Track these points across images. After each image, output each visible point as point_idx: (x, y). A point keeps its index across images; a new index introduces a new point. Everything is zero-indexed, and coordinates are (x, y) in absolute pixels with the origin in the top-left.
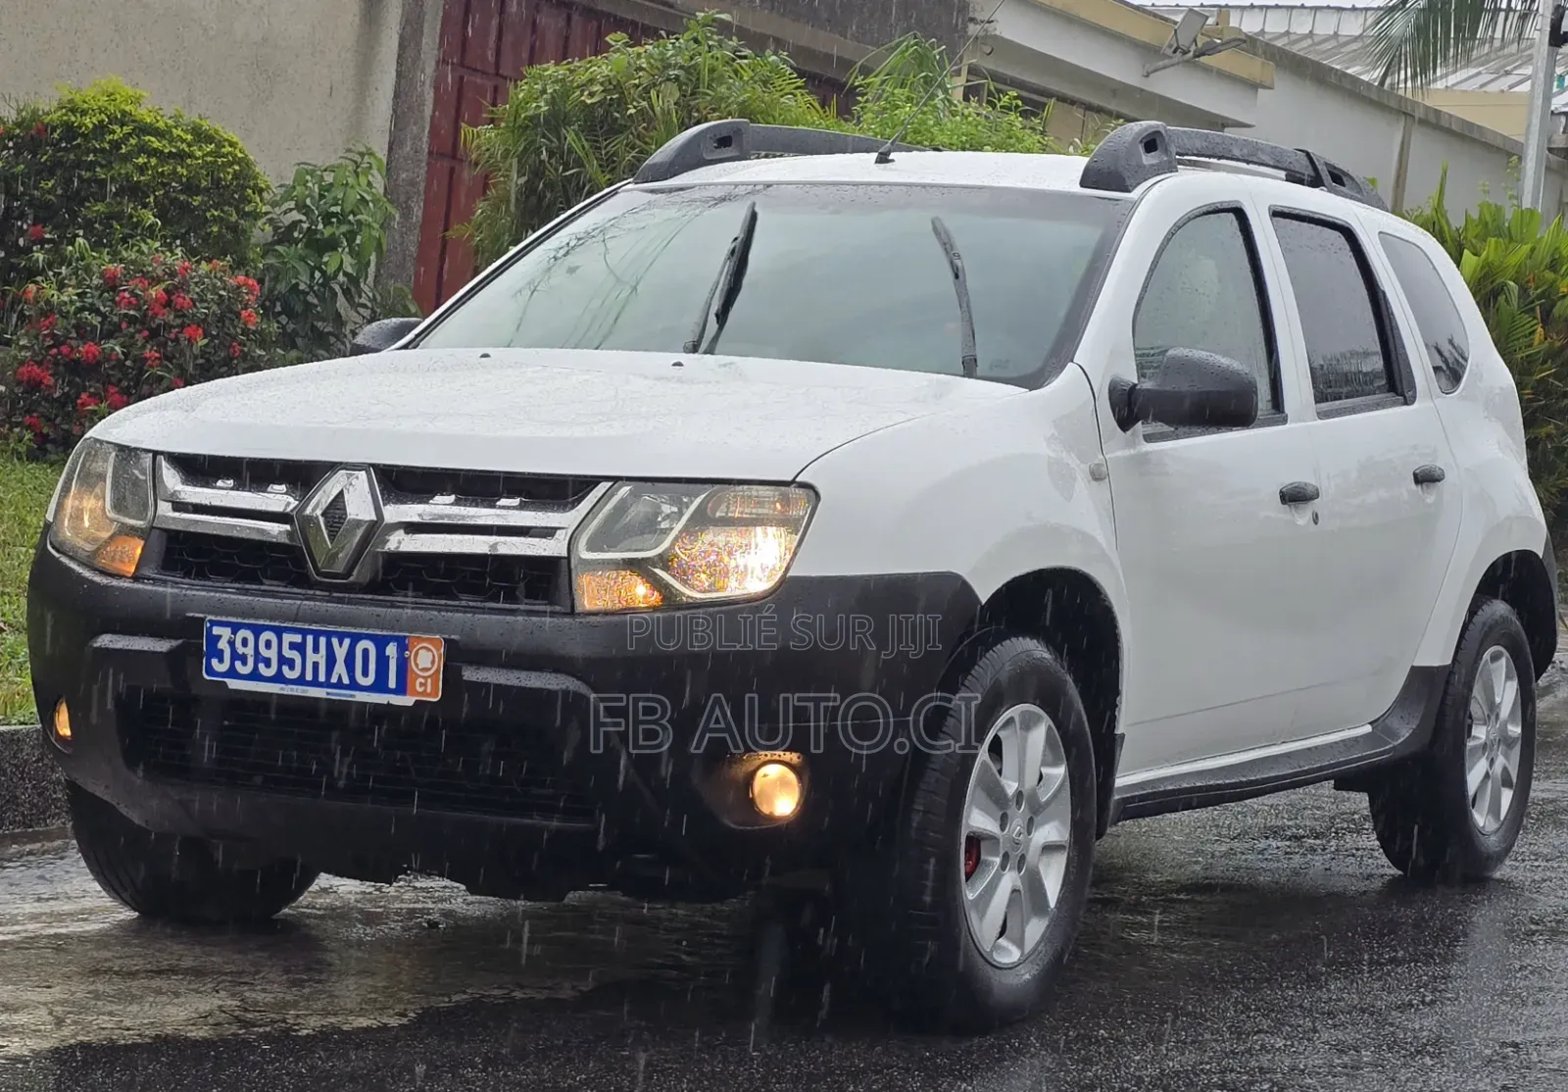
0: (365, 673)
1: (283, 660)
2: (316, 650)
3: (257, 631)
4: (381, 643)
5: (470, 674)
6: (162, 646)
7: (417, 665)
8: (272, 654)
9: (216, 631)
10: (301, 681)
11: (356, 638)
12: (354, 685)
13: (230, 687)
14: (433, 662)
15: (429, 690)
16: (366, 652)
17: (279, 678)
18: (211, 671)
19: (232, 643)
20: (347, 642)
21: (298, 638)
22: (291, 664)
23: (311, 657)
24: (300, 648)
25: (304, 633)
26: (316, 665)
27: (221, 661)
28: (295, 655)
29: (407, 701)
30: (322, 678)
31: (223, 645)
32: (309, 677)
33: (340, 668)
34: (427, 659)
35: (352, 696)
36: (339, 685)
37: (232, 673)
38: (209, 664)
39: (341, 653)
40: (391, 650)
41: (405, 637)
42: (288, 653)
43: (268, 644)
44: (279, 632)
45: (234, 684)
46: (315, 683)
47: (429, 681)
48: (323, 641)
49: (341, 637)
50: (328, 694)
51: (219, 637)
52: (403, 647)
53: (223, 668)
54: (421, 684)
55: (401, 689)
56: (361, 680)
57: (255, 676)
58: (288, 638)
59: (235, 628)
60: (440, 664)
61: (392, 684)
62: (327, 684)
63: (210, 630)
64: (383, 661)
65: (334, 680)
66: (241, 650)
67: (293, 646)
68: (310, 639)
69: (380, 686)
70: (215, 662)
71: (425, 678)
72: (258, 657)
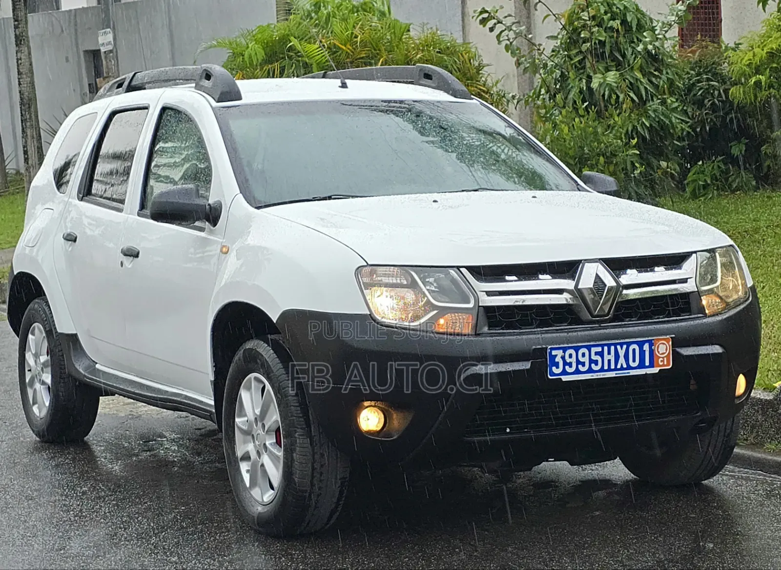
0: (634, 361)
1: (591, 361)
2: (609, 353)
3: (577, 349)
4: (641, 344)
5: (685, 352)
6: (527, 365)
7: (659, 352)
8: (586, 360)
9: (554, 353)
10: (602, 370)
11: (628, 344)
12: (629, 368)
13: (564, 380)
14: (666, 350)
15: (665, 363)
16: (634, 350)
17: (590, 371)
18: (553, 374)
19: (563, 358)
20: (625, 347)
21: (599, 349)
22: (596, 362)
23: (607, 357)
24: (601, 354)
25: (602, 346)
26: (609, 361)
27: (558, 367)
28: (599, 358)
29: (655, 370)
30: (613, 367)
31: (558, 359)
32: (606, 367)
33: (622, 360)
34: (663, 349)
35: (628, 373)
36: (622, 369)
37: (564, 373)
38: (551, 369)
39: (622, 353)
40: (646, 347)
41: (652, 340)
42: (594, 357)
43: (583, 355)
44: (589, 348)
45: (565, 378)
46: (609, 370)
47: (665, 359)
48: (613, 348)
49: (621, 345)
50: (616, 374)
51: (556, 356)
52: (651, 344)
53: (560, 370)
54: (661, 361)
55: (652, 365)
56: (632, 364)
57: (578, 372)
58: (594, 350)
59: (565, 350)
60: (670, 350)
61: (647, 364)
62: (616, 369)
63: (550, 353)
64: (642, 353)
65: (619, 367)
66: (568, 360)
67: (596, 353)
68: (606, 348)
69: (642, 365)
70: (554, 368)
71: (663, 358)
72: (578, 362)
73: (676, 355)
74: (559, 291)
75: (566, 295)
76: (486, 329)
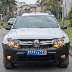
1: (34, 53)
3: (32, 51)
5: (49, 52)
6: (24, 53)
8: (33, 53)
22: (35, 53)
23: (36, 53)
24: (35, 52)
31: (29, 52)
33: (39, 53)
34: (45, 52)
35: (40, 55)
37: (30, 54)
38: (28, 54)
39: (39, 52)
40: (43, 52)
44: (33, 51)
48: (37, 51)
50: (38, 55)
54: (45, 54)
55: (43, 54)
57: (32, 54)
59: (30, 51)
64: (42, 52)
69: (42, 54)
72: (32, 53)
73: (47, 53)
74: (31, 43)
75: (32, 44)
76: (20, 48)
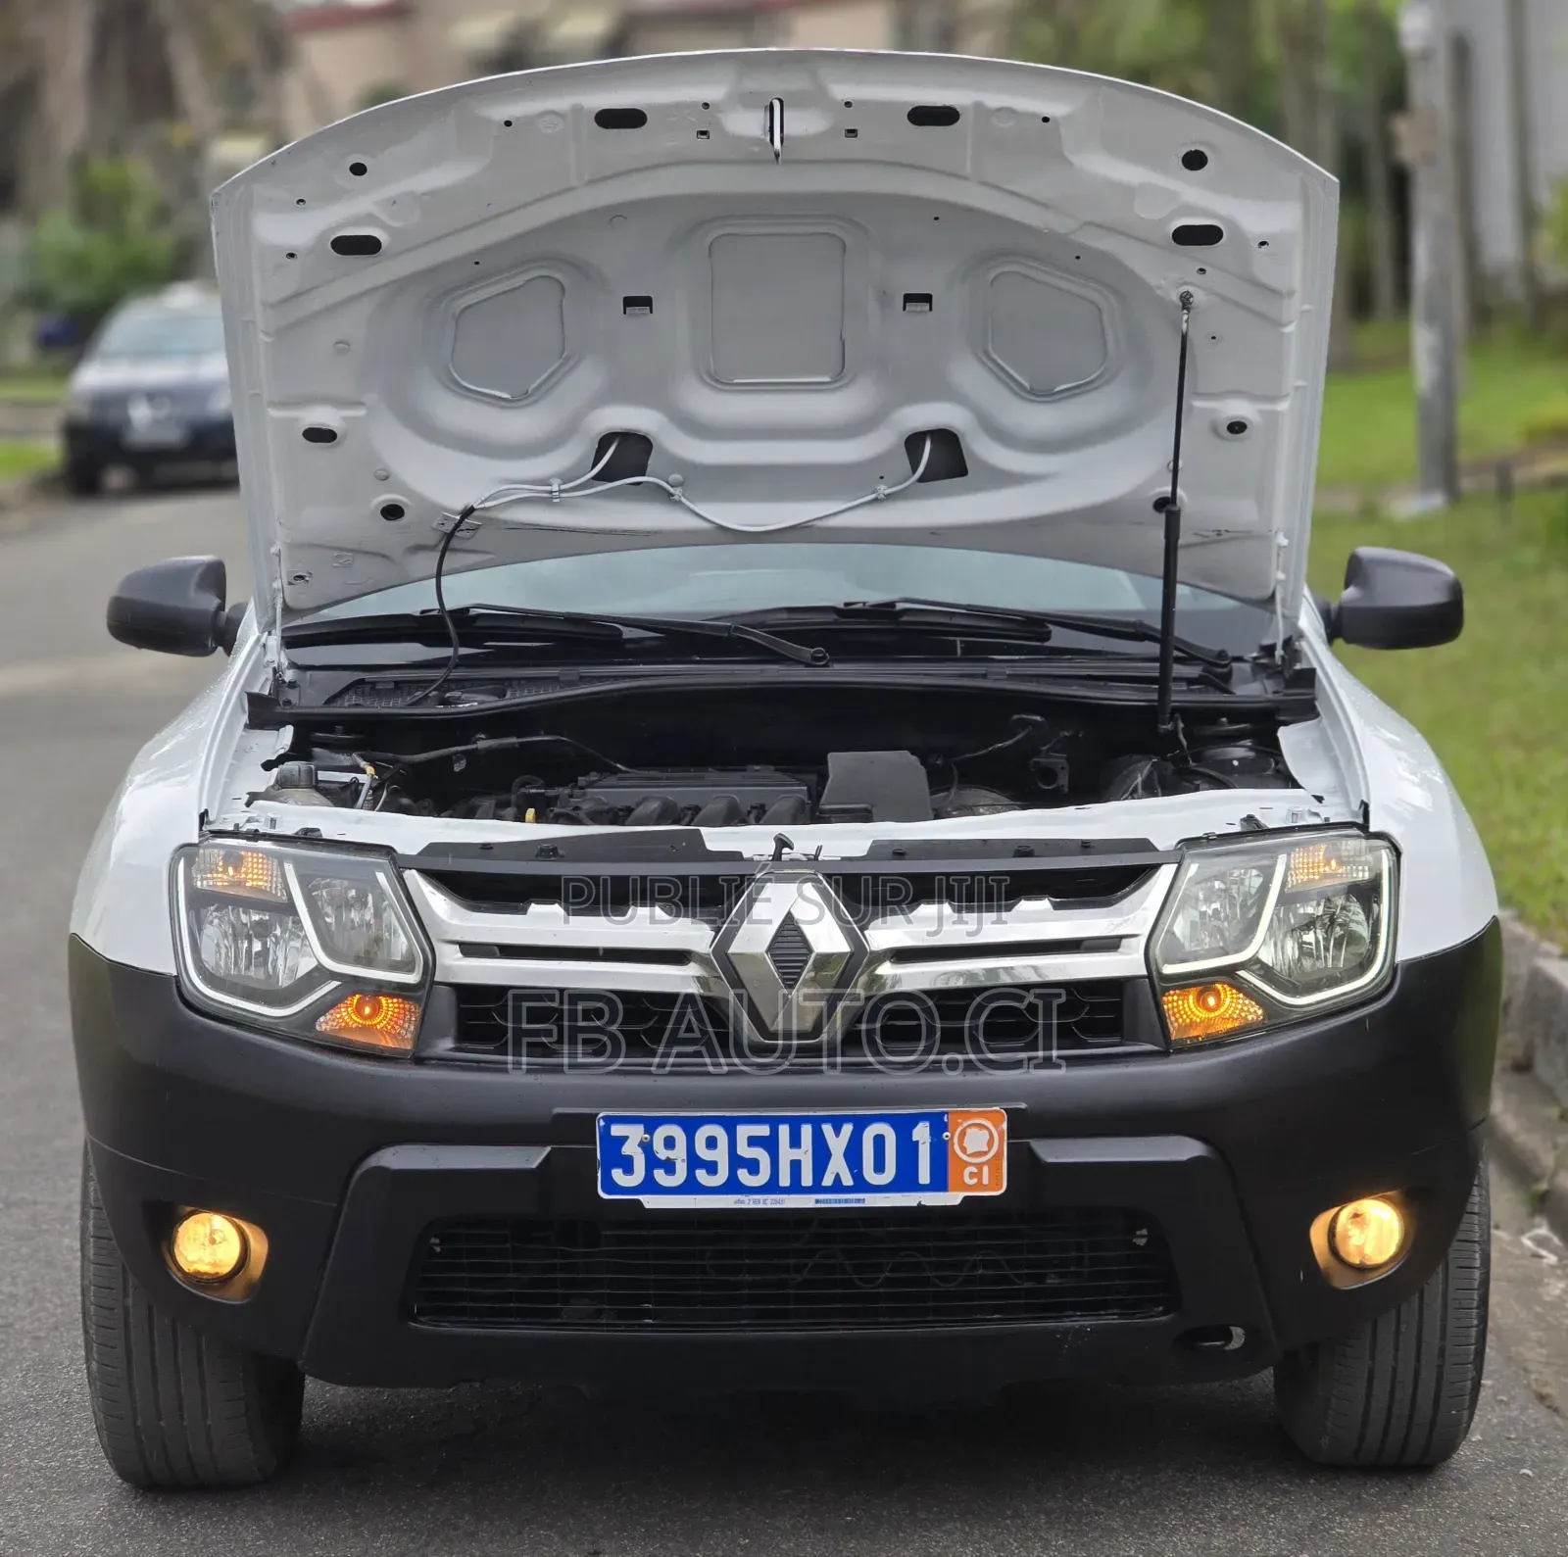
0: (879, 1167)
2: (795, 1143)
4: (904, 1127)
5: (1052, 1152)
6: (531, 1158)
7: (964, 1150)
8: (720, 1155)
9: (617, 1130)
10: (772, 1187)
11: (861, 1124)
12: (862, 1185)
13: (647, 1206)
14: (990, 1144)
15: (985, 1181)
16: (879, 1141)
17: (733, 1186)
18: (611, 1186)
19: (647, 1147)
20: (847, 1128)
21: (764, 1130)
23: (786, 1154)
25: (774, 1123)
26: (796, 1164)
27: (628, 1170)
28: (761, 1155)
29: (952, 1198)
30: (807, 1180)
32: (785, 1180)
34: (980, 1140)
35: (859, 1201)
36: (838, 1187)
38: (607, 1177)
41: (943, 1113)
42: (744, 1150)
43: (712, 1143)
45: (650, 1202)
46: (796, 1187)
47: (986, 1169)
48: (806, 1131)
49: (837, 1123)
50: (817, 1201)
51: (625, 1138)
52: (938, 1125)
53: (637, 1178)
54: (972, 1176)
56: (871, 1176)
58: (744, 1132)
60: (1000, 1145)
61: (924, 1177)
62: (817, 1188)
63: (607, 1128)
64: (907, 1149)
65: (828, 1181)
66: (662, 1153)
67: (753, 1141)
68: (784, 1131)
70: (617, 1175)
71: (979, 1166)
72: (692, 1162)
73: (1020, 1158)
74: (679, 957)
75: (692, 970)
76: (445, 1045)
